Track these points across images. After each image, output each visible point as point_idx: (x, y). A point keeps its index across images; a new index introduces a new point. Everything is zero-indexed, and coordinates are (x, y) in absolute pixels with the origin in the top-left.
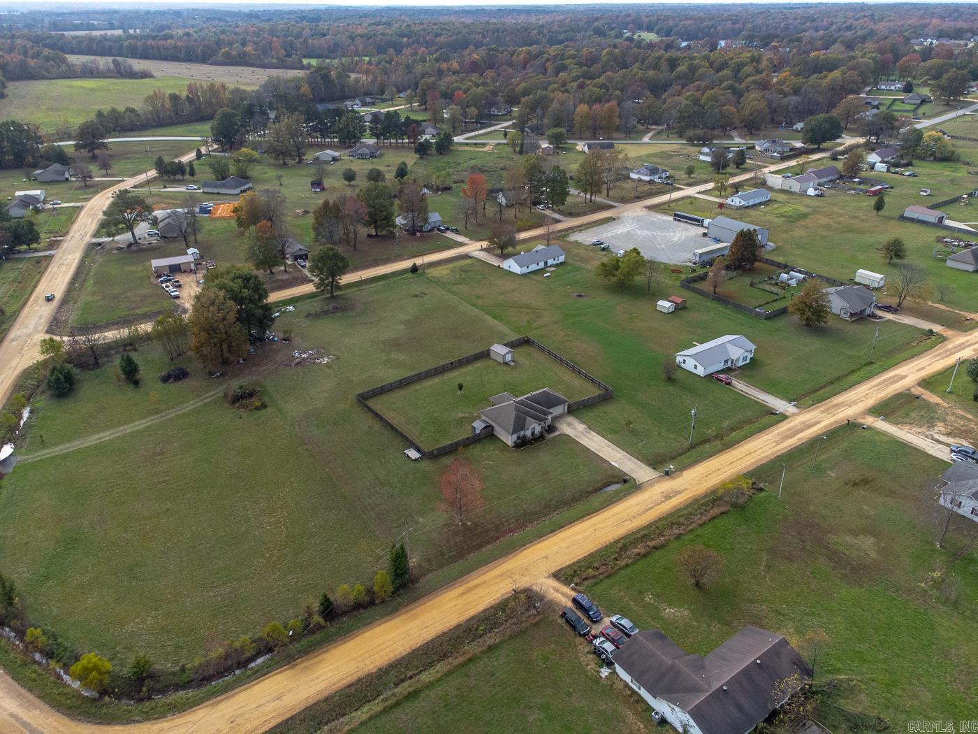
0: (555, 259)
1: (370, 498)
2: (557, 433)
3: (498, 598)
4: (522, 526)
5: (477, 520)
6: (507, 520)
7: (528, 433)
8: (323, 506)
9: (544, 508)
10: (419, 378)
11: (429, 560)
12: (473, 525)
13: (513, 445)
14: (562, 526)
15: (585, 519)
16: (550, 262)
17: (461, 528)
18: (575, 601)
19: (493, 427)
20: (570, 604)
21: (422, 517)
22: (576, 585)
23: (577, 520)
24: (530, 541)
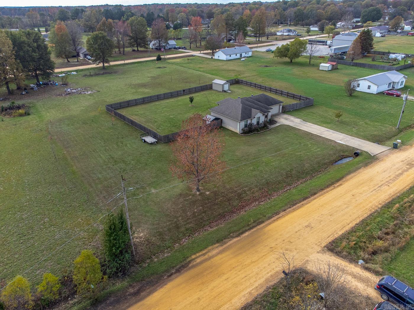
0: (246, 54)
1: (100, 173)
2: (277, 125)
3: (261, 285)
4: (267, 195)
5: (216, 189)
6: (250, 189)
7: (254, 121)
8: (47, 181)
9: (287, 177)
10: (158, 98)
11: (160, 234)
12: (212, 194)
13: (242, 132)
14: (313, 193)
15: (336, 185)
16: (243, 55)
17: (199, 198)
18: (382, 288)
19: (222, 120)
20: (373, 293)
21: (155, 188)
22: (366, 261)
23: (328, 186)
24: (283, 208)
